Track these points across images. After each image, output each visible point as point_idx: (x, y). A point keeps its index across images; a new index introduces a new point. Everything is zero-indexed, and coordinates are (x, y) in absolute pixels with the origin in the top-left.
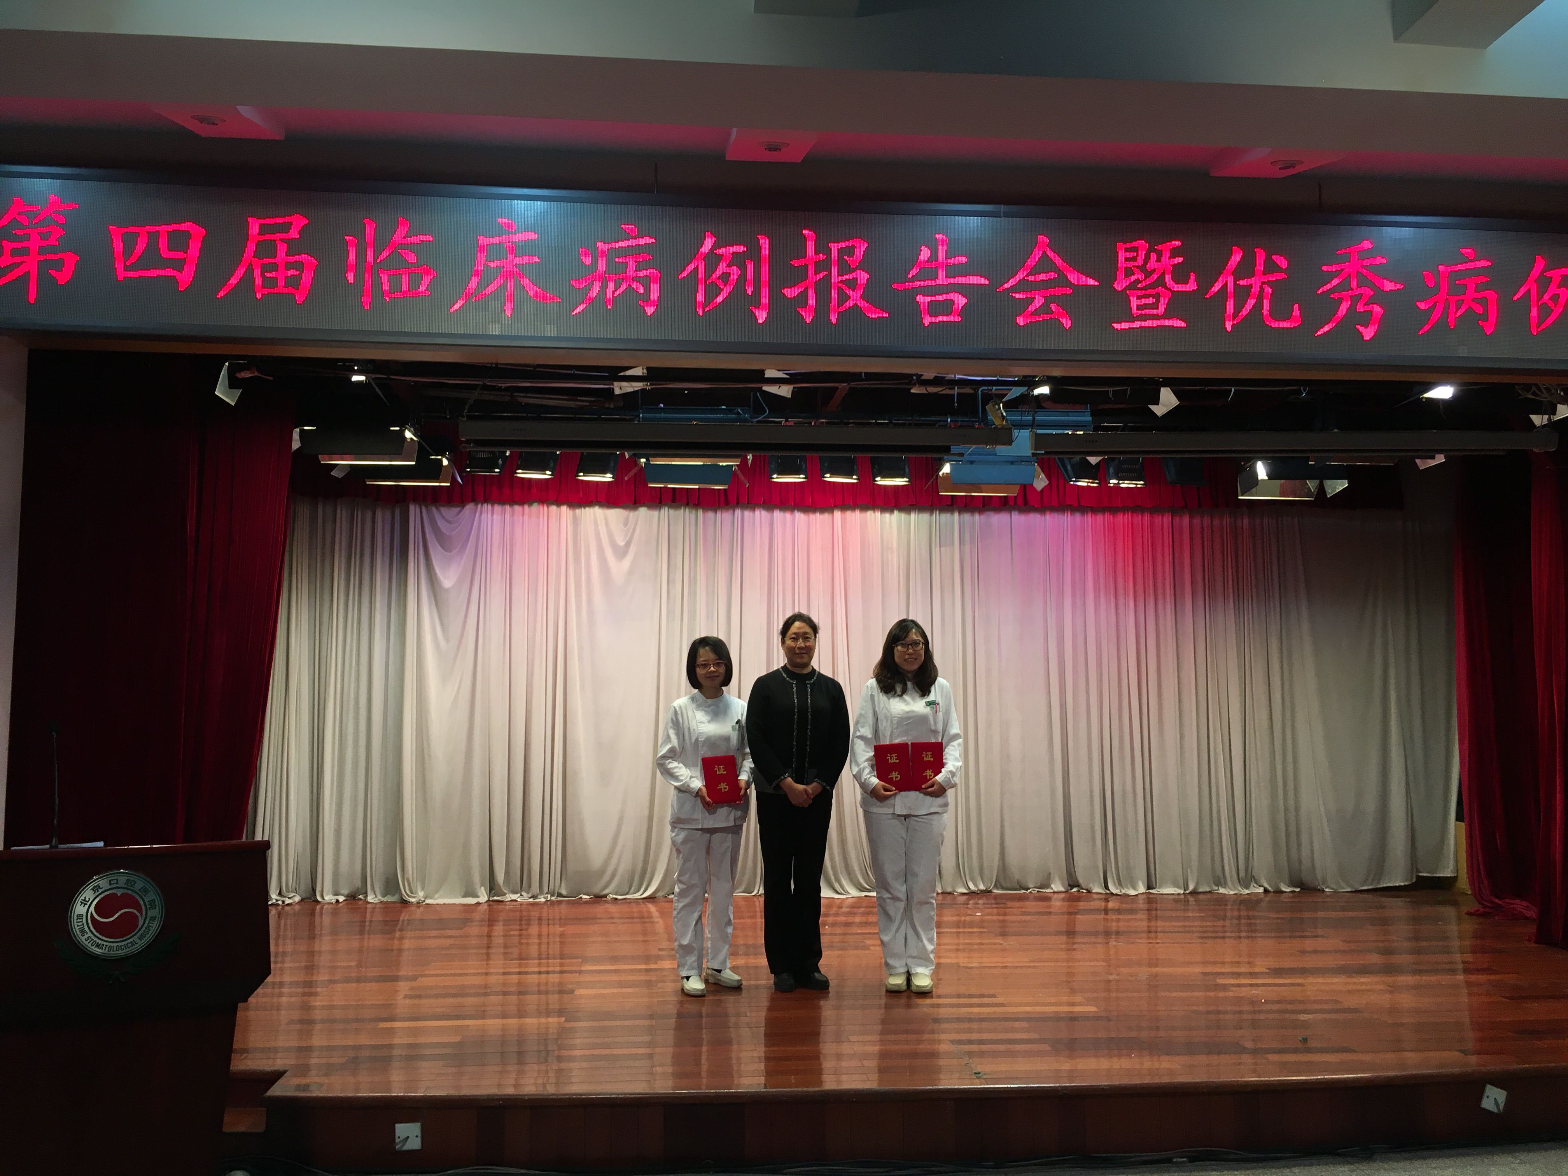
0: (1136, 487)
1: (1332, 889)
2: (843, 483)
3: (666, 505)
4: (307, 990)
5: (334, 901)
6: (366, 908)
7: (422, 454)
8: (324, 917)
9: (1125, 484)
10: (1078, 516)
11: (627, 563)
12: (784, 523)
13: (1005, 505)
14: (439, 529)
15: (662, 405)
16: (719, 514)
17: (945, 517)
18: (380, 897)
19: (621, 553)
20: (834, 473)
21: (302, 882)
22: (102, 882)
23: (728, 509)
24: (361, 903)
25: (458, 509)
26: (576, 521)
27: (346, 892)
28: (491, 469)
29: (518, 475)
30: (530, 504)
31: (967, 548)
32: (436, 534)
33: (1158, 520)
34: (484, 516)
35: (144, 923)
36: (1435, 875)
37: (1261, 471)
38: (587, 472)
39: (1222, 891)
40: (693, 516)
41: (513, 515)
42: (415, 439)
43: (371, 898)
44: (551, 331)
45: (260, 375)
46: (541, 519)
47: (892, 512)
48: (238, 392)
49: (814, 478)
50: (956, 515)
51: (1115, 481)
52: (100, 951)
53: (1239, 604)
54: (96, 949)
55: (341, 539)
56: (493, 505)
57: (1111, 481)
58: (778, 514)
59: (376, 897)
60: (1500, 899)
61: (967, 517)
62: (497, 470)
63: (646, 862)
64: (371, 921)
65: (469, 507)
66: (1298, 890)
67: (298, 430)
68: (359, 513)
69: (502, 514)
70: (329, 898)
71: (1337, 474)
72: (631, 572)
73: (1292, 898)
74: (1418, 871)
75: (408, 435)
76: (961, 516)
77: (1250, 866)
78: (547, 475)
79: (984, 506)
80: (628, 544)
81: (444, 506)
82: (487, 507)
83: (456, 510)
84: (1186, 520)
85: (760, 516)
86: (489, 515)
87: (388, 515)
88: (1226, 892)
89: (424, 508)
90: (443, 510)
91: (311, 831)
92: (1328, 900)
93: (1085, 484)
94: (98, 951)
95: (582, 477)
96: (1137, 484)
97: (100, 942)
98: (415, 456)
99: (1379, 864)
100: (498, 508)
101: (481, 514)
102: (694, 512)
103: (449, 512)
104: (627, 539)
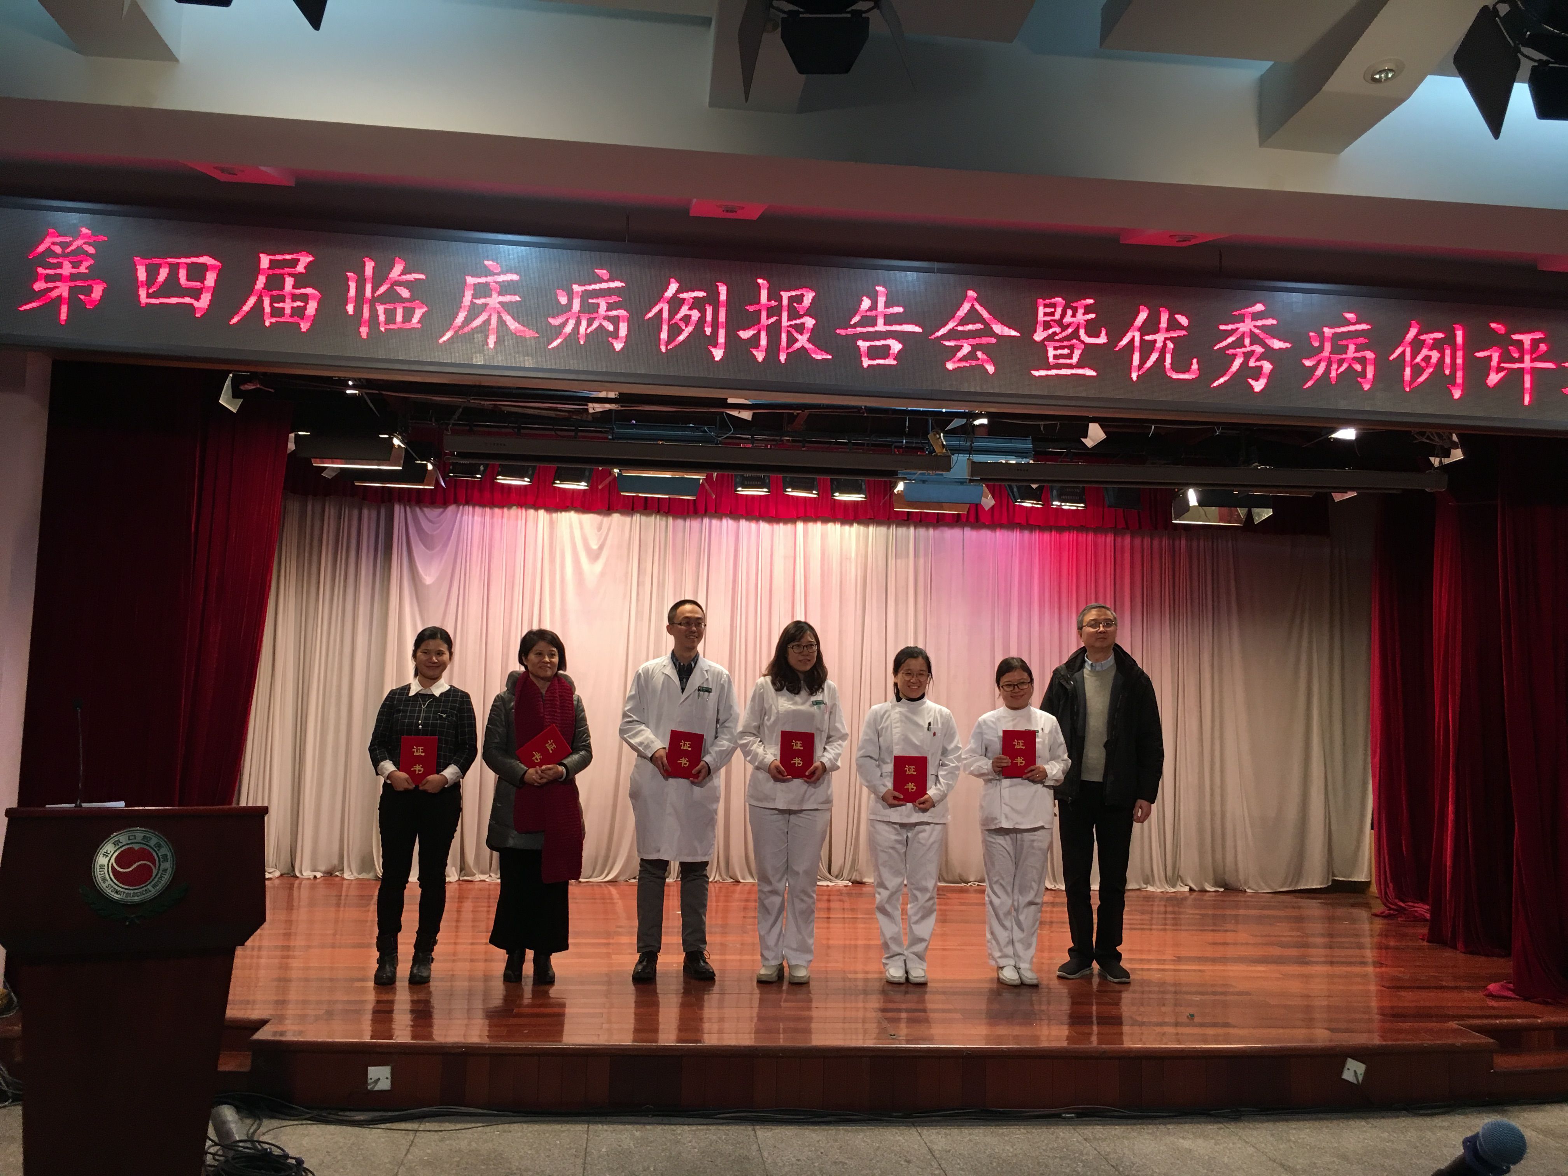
0: (1077, 510)
1: (1253, 889)
2: (805, 498)
3: (638, 512)
4: (285, 953)
5: (312, 877)
6: (342, 884)
7: (408, 460)
8: (302, 890)
9: (1067, 506)
10: (1026, 533)
11: (599, 566)
12: (749, 532)
13: (957, 521)
14: (422, 529)
15: (634, 422)
16: (688, 522)
17: (902, 531)
18: (355, 874)
19: (594, 556)
20: (795, 488)
21: (282, 857)
22: (123, 838)
23: (696, 518)
24: (337, 879)
25: (441, 510)
26: (552, 524)
27: (323, 868)
28: (473, 474)
29: (498, 481)
30: (509, 508)
31: (921, 561)
32: (419, 534)
33: (1101, 539)
34: (465, 517)
35: (156, 875)
36: (1350, 879)
37: (1192, 498)
38: (564, 480)
39: (1150, 888)
40: (663, 523)
41: (492, 517)
42: (403, 446)
43: (347, 875)
44: (529, 363)
45: (261, 387)
46: (519, 522)
47: (851, 524)
48: (240, 401)
49: (777, 490)
50: (912, 529)
51: (1058, 503)
52: (119, 896)
53: (1174, 621)
54: (116, 895)
55: (328, 538)
56: (474, 506)
57: (1055, 503)
58: (743, 523)
59: (352, 874)
60: (1404, 902)
61: (922, 531)
62: (478, 476)
63: (609, 849)
64: (347, 896)
65: (452, 508)
66: (1222, 890)
67: (292, 435)
68: (347, 511)
69: (482, 516)
70: (307, 874)
71: (1263, 503)
72: (603, 574)
73: (1215, 896)
74: (1334, 875)
75: (396, 442)
76: (917, 530)
77: (1177, 866)
78: (525, 482)
79: (938, 522)
80: (601, 547)
81: (427, 507)
82: (469, 509)
83: (438, 511)
84: (1127, 540)
85: (727, 524)
86: (470, 516)
87: (374, 514)
88: (1154, 890)
89: (408, 509)
90: (426, 510)
91: (292, 810)
92: (1248, 899)
93: (1029, 505)
94: (116, 896)
95: (559, 485)
96: (1078, 507)
97: (119, 889)
98: (402, 462)
99: (1298, 867)
100: (478, 510)
101: (462, 516)
102: (664, 519)
103: (432, 513)
104: (600, 543)
